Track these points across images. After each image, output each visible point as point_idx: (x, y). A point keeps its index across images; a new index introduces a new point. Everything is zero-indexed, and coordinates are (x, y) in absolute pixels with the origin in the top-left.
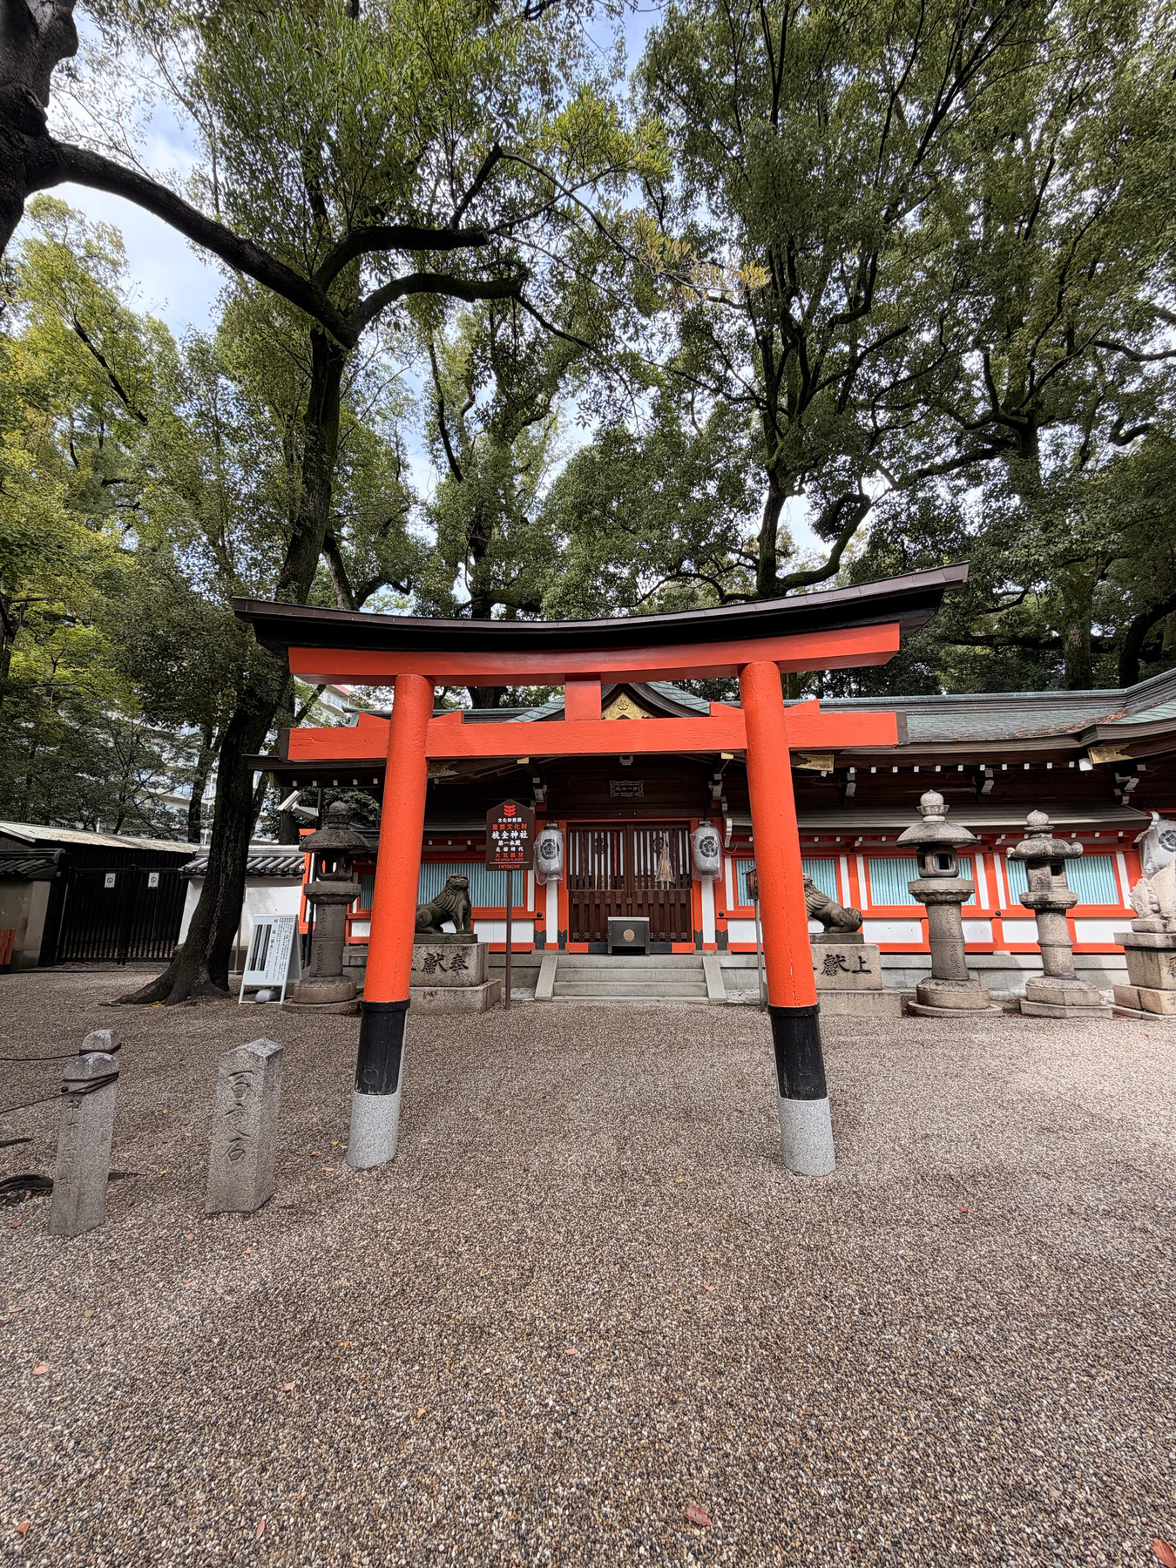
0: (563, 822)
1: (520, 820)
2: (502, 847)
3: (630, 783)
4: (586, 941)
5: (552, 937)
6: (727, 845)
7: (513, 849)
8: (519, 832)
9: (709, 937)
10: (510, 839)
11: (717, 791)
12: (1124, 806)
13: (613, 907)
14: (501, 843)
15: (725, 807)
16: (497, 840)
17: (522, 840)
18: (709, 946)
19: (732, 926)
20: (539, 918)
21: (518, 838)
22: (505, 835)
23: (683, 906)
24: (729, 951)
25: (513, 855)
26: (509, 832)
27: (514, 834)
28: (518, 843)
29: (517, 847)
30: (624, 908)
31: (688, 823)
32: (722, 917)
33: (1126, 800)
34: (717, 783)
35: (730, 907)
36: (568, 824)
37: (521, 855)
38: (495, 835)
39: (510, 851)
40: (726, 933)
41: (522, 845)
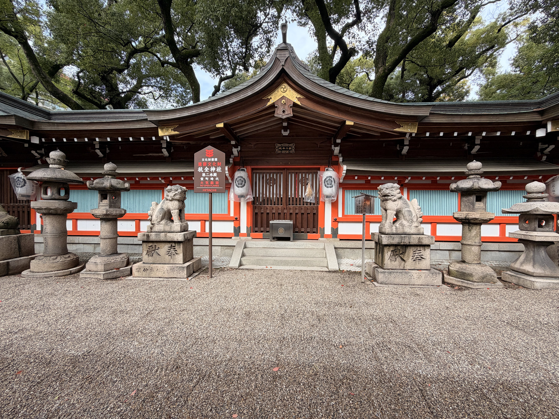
0: (249, 168)
1: (216, 160)
2: (204, 178)
3: (287, 145)
4: (262, 232)
5: (243, 230)
6: (341, 181)
7: (212, 179)
8: (216, 168)
9: (328, 231)
10: (210, 172)
11: (337, 150)
12: (542, 162)
13: (277, 215)
14: (204, 175)
15: (341, 159)
16: (201, 173)
17: (218, 173)
18: (328, 236)
19: (340, 225)
20: (237, 220)
21: (215, 172)
22: (207, 169)
23: (314, 214)
24: (338, 239)
25: (212, 183)
26: (209, 167)
27: (213, 169)
28: (215, 175)
29: (214, 177)
30: (282, 215)
31: (319, 168)
32: (336, 221)
33: (544, 158)
34: (336, 145)
35: (340, 215)
36: (253, 169)
37: (217, 183)
38: (200, 169)
39: (209, 180)
40: (337, 229)
41: (218, 176)
